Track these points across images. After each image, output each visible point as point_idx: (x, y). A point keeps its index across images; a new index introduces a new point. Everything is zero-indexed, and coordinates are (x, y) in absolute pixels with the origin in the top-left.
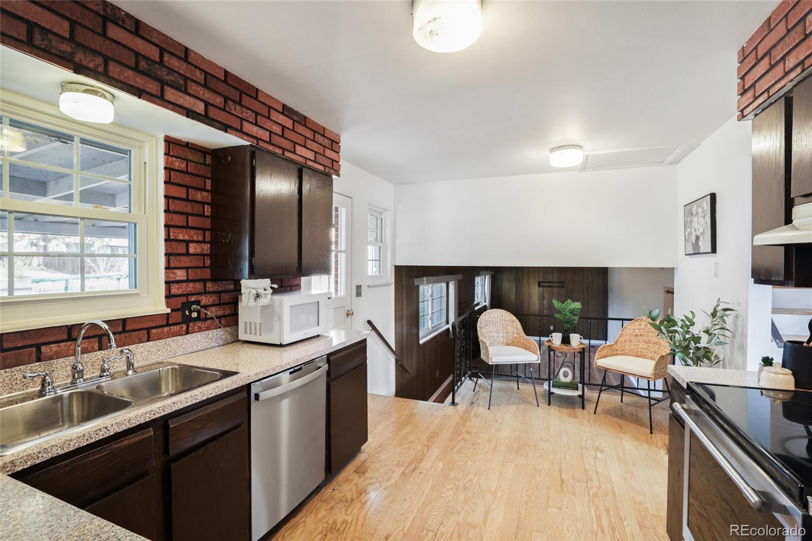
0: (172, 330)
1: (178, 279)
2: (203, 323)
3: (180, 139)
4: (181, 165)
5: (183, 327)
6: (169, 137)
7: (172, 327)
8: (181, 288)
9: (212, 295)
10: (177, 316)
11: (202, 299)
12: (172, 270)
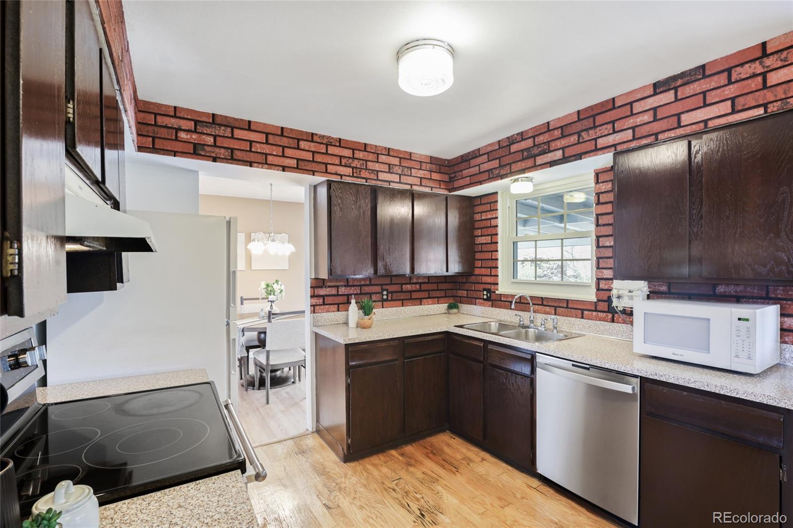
0: (599, 315)
1: (605, 277)
2: (628, 317)
3: (605, 167)
4: (607, 187)
5: (608, 316)
6: (597, 170)
7: (599, 313)
8: (608, 284)
10: (603, 306)
12: (601, 270)
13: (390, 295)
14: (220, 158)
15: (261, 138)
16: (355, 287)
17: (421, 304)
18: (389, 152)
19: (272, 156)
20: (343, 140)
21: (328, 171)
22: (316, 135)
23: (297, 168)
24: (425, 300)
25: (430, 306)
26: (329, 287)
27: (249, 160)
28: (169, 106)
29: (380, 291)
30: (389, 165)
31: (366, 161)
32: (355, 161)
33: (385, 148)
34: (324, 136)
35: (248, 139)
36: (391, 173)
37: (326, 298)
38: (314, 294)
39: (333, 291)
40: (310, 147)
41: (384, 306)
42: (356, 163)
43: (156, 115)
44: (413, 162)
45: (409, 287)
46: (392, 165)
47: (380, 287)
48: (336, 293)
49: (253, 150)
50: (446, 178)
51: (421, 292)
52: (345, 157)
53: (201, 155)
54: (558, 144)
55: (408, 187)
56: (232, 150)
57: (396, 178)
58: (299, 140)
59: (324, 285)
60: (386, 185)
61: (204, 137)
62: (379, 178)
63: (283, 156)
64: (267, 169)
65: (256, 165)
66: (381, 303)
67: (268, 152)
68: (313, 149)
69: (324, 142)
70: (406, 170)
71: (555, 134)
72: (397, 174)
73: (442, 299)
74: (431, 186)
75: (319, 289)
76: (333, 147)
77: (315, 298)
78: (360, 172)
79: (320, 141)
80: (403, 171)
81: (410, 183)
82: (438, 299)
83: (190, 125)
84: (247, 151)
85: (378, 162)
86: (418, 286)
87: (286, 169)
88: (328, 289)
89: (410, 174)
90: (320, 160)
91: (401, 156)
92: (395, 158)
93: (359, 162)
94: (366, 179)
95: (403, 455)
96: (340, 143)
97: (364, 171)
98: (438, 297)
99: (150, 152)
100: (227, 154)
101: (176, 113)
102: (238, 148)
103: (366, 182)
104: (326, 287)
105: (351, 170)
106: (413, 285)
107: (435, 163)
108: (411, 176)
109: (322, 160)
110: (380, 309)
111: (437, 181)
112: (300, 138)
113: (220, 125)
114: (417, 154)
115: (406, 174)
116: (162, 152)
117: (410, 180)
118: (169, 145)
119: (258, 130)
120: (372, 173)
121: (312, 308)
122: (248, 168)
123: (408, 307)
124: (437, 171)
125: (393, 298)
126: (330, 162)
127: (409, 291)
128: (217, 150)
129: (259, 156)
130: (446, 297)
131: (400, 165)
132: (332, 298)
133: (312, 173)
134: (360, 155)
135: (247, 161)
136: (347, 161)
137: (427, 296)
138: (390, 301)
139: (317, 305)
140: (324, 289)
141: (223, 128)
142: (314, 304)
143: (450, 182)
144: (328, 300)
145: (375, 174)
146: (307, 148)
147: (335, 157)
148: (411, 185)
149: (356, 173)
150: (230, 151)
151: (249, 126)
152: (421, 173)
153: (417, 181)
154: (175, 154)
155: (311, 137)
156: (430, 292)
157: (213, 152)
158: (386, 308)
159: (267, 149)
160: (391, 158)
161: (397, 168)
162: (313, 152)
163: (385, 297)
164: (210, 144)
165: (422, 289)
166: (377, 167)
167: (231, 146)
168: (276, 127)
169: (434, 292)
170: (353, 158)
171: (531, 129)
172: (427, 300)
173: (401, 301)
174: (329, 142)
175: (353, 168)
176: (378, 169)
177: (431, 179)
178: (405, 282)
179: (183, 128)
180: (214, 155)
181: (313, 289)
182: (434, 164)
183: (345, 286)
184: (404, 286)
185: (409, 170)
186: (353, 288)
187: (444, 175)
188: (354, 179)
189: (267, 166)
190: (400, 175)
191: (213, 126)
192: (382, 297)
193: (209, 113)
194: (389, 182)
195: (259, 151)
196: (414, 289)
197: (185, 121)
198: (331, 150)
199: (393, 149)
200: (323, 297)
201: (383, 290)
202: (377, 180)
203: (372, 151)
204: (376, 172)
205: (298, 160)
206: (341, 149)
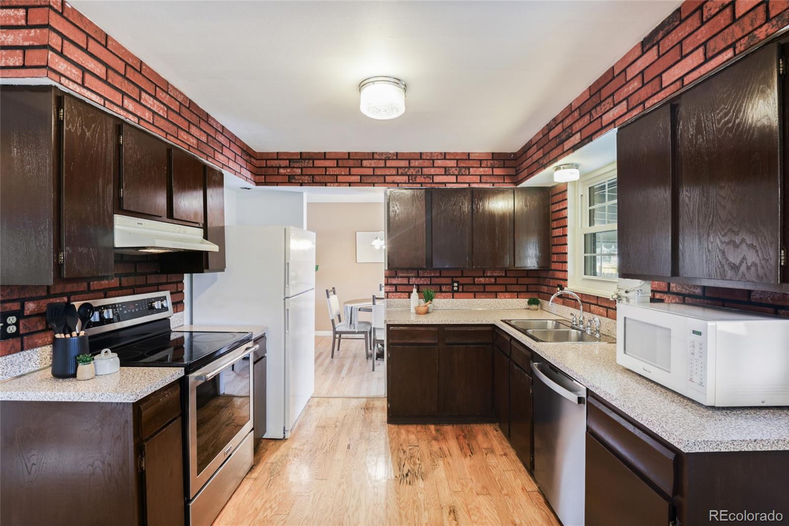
9: (675, 296)
11: (665, 298)
13: (461, 287)
14: (305, 183)
15: (333, 163)
16: (425, 278)
17: (496, 298)
18: (444, 156)
19: (341, 176)
20: (400, 153)
21: (386, 182)
22: (376, 153)
23: (360, 182)
24: (501, 294)
25: (508, 300)
26: (401, 277)
27: (324, 181)
28: (274, 153)
29: (450, 282)
30: (445, 168)
31: (422, 168)
32: (411, 169)
33: (441, 153)
34: (383, 153)
35: (324, 166)
36: (447, 175)
37: (398, 286)
38: (388, 282)
39: (405, 281)
40: (371, 164)
41: (455, 297)
42: (411, 172)
43: (266, 160)
44: (471, 161)
45: (482, 280)
46: (449, 167)
47: (451, 279)
48: (407, 283)
49: (327, 173)
50: (512, 171)
51: (496, 286)
52: (401, 168)
53: (293, 183)
54: (577, 127)
55: (466, 186)
56: (313, 176)
57: (453, 179)
58: (362, 160)
59: (396, 275)
60: (442, 186)
61: (295, 169)
62: (435, 181)
63: (350, 174)
64: (337, 186)
65: (329, 184)
66: (451, 294)
67: (338, 173)
68: (373, 165)
69: (383, 158)
70: (464, 170)
71: (576, 116)
72: (454, 175)
73: (522, 294)
74: (493, 182)
75: (392, 279)
76: (391, 161)
77: (389, 286)
78: (415, 178)
79: (379, 158)
80: (460, 171)
81: (468, 181)
82: (518, 294)
83: (286, 163)
84: (323, 175)
85: (433, 167)
86: (493, 280)
87: (351, 184)
88: (400, 279)
89: (468, 174)
90: (379, 173)
91: (457, 158)
92: (452, 161)
93: (414, 170)
94: (421, 184)
95: (438, 431)
96: (397, 156)
97: (419, 177)
98: (517, 292)
99: (263, 185)
100: (309, 179)
101: (278, 156)
102: (317, 173)
103: (421, 186)
104: (398, 277)
105: (407, 177)
106: (487, 279)
107: (498, 158)
108: (469, 175)
109: (381, 172)
110: (450, 299)
111: (501, 177)
112: (363, 158)
113: (305, 159)
114: (475, 153)
115: (464, 174)
116: (270, 184)
117: (468, 179)
118: (273, 179)
119: (331, 158)
120: (427, 177)
121: (386, 294)
122: (324, 187)
123: (481, 300)
124: (501, 166)
125: (464, 290)
126: (387, 174)
127: (482, 284)
128: (303, 177)
129: (332, 177)
130: (527, 291)
131: (457, 167)
132: (404, 287)
133: (372, 184)
134: (415, 163)
135: (323, 183)
136: (403, 170)
137: (504, 290)
138: (460, 292)
139: (390, 292)
140: (397, 279)
141: (307, 161)
142: (388, 291)
143: (516, 175)
144: (400, 288)
145: (430, 178)
146: (368, 165)
147: (392, 169)
148: (469, 183)
149: (412, 179)
150: (311, 177)
151: (324, 156)
152: (481, 171)
153: (477, 179)
154: (277, 184)
155: (372, 156)
156: (508, 286)
157: (300, 179)
158: (457, 298)
159: (337, 171)
160: (447, 161)
161: (453, 169)
162: (374, 168)
163: (456, 288)
164: (298, 174)
165: (497, 283)
166: (432, 171)
167: (312, 173)
168: (344, 153)
169: (513, 286)
170: (410, 167)
171: (560, 113)
172: (504, 293)
173: (473, 294)
174: (387, 157)
175: (409, 176)
176: (433, 173)
177: (493, 175)
178: (478, 275)
179: (282, 166)
180: (301, 181)
181: (386, 279)
182: (497, 160)
183: (415, 277)
184: (476, 279)
185: (467, 169)
186: (423, 279)
187: (510, 169)
188: (409, 185)
189: (337, 184)
190: (457, 176)
191: (301, 161)
192: (453, 289)
193: (298, 153)
194: (445, 183)
195: (331, 173)
196: (487, 282)
197: (283, 161)
198: (389, 163)
199: (449, 153)
200: (396, 285)
201: (453, 282)
202: (433, 183)
203: (428, 158)
204: (431, 177)
205: (361, 176)
206: (398, 161)
